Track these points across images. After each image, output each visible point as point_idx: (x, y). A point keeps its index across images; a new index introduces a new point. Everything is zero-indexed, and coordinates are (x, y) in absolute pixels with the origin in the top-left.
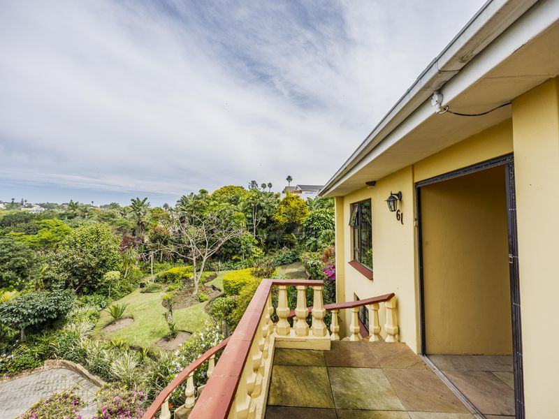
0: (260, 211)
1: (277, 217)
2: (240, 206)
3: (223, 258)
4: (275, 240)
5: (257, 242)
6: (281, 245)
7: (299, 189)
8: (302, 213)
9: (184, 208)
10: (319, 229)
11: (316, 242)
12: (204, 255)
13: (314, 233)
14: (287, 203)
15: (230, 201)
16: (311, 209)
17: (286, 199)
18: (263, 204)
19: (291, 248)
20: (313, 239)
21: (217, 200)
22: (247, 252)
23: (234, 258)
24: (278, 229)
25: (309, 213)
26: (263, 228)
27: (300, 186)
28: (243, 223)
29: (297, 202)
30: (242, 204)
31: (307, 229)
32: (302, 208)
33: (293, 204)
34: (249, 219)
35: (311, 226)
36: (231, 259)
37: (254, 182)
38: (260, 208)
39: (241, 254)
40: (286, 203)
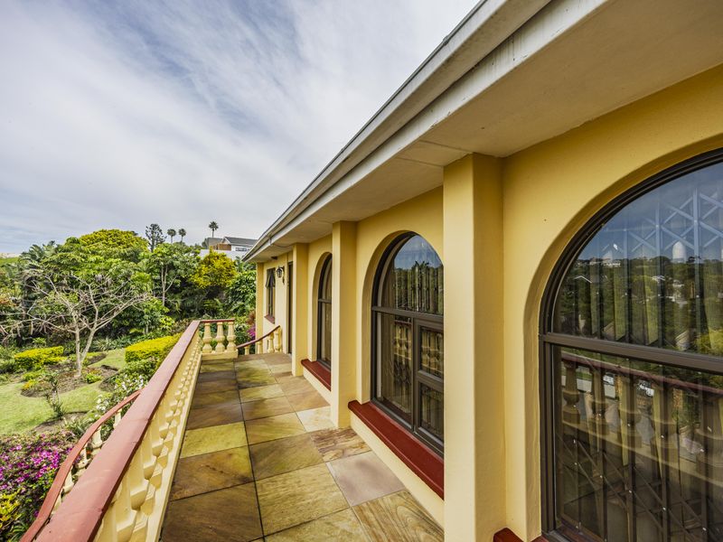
0: (172, 272)
1: (196, 279)
2: (143, 264)
3: (112, 335)
4: (193, 307)
5: (167, 310)
6: (201, 313)
7: (227, 242)
8: (229, 275)
9: (35, 263)
10: (246, 293)
11: (243, 306)
12: (92, 326)
13: (241, 297)
14: (210, 263)
15: (124, 257)
16: (240, 270)
17: (209, 257)
18: (176, 263)
19: (213, 316)
20: (240, 303)
21: (100, 255)
22: (153, 323)
23: (132, 331)
24: (196, 293)
25: (238, 275)
26: (176, 293)
27: (229, 239)
28: (148, 286)
29: (223, 261)
30: (145, 261)
31: (234, 292)
32: (229, 269)
33: (217, 264)
34: (156, 281)
35: (238, 290)
36: (128, 334)
37: (154, 227)
38: (172, 267)
39: (144, 326)
40: (208, 262)
